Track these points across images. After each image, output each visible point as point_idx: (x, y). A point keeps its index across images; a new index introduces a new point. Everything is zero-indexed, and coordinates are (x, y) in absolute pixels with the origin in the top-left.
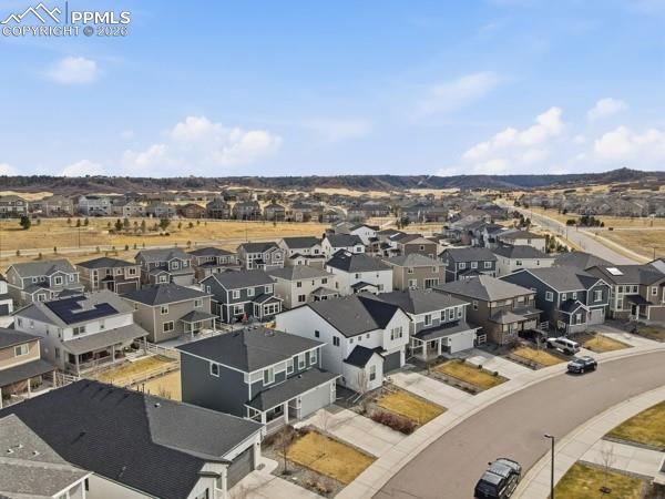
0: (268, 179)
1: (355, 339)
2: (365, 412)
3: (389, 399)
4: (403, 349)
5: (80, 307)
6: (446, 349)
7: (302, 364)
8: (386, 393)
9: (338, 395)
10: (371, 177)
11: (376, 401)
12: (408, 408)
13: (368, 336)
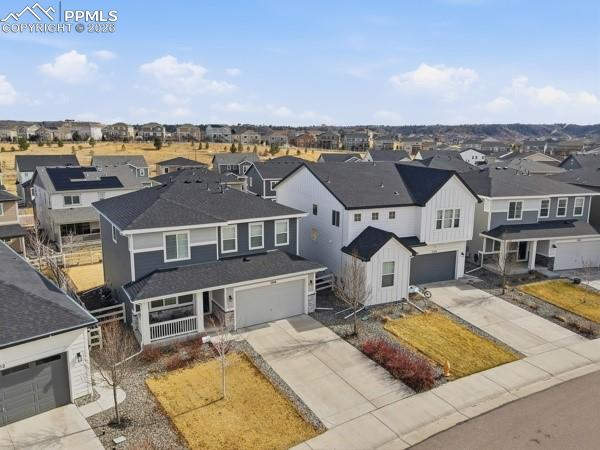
0: (393, 128)
1: (366, 214)
2: (354, 335)
3: (412, 321)
4: (461, 249)
5: (83, 177)
6: (543, 261)
7: (256, 241)
8: (408, 312)
9: (319, 303)
10: (498, 125)
11: (384, 321)
12: (440, 341)
13: (392, 215)
